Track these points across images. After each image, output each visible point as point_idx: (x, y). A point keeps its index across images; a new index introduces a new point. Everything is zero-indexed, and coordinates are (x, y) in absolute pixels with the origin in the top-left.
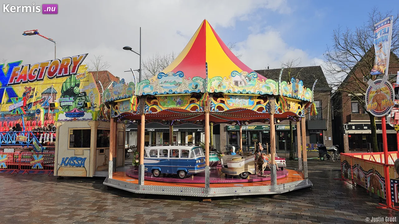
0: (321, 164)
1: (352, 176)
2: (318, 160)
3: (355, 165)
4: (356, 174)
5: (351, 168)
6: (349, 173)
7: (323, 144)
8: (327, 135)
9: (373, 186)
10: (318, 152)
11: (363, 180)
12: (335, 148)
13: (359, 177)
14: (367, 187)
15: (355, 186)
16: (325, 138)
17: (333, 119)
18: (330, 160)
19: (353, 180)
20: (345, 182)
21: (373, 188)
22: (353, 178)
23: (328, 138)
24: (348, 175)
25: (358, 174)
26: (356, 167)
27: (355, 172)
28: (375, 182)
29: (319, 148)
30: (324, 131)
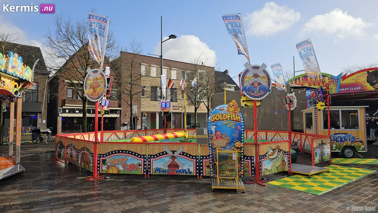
0: (34, 147)
1: (65, 155)
2: (30, 144)
3: (69, 145)
4: (69, 153)
5: (65, 148)
6: (62, 153)
7: (37, 127)
8: (41, 118)
9: (84, 162)
10: (30, 135)
11: (75, 158)
12: (50, 130)
13: (71, 156)
14: (78, 164)
15: (67, 164)
16: (39, 121)
17: (49, 102)
18: (43, 142)
19: (65, 159)
20: (58, 162)
21: (83, 164)
22: (65, 157)
23: (42, 121)
24: (61, 155)
25: (71, 152)
26: (70, 146)
27: (68, 152)
28: (86, 158)
29: (32, 130)
30: (38, 114)
